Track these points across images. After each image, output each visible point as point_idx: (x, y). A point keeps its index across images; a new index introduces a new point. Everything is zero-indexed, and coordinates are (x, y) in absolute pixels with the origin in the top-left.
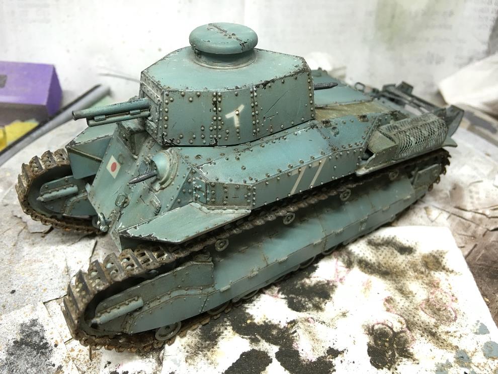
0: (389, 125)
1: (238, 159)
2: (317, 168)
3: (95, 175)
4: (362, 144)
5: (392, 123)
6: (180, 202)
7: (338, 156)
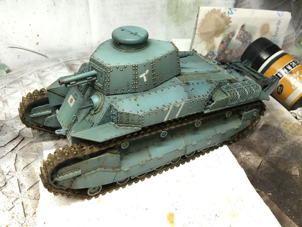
0: (226, 86)
1: (136, 100)
2: (179, 107)
3: (61, 105)
4: (206, 96)
5: (228, 84)
6: (103, 121)
7: (191, 102)
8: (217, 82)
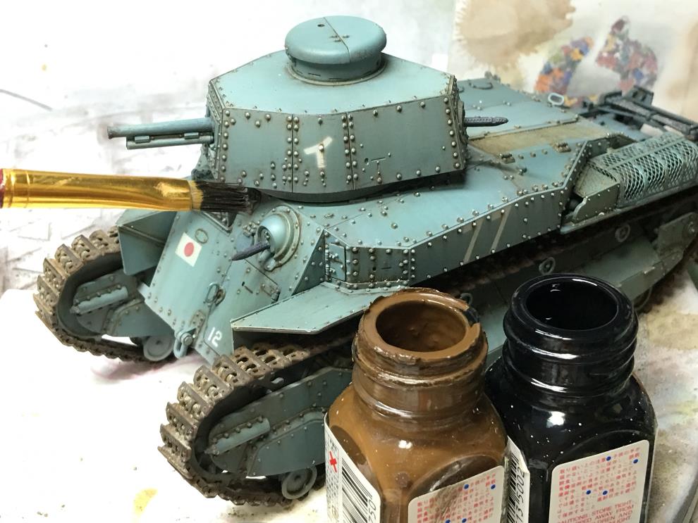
0: (605, 155)
1: (386, 214)
2: (499, 221)
3: (154, 268)
4: (563, 183)
5: (609, 151)
6: (307, 281)
7: (527, 203)
8: (581, 146)
